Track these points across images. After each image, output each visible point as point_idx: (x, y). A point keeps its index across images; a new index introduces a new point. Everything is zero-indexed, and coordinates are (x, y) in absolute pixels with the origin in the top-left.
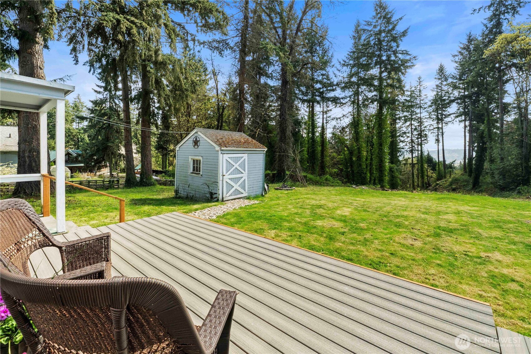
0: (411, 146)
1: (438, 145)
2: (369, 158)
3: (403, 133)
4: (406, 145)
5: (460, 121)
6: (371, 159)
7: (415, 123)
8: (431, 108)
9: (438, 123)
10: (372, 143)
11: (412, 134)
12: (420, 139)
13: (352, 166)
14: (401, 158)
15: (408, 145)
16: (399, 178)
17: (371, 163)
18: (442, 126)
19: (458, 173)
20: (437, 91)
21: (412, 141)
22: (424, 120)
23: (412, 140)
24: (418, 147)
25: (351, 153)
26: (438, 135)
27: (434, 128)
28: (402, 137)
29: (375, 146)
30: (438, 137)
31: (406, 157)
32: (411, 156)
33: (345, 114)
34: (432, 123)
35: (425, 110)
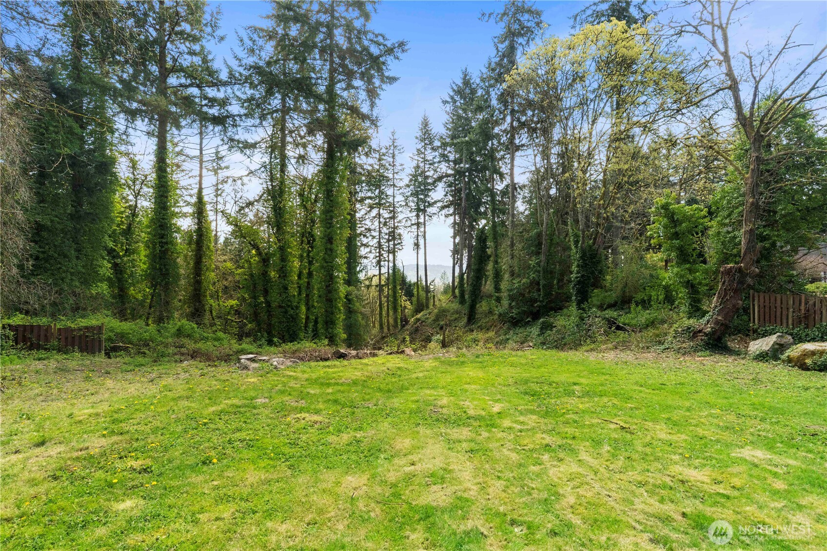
0: (378, 254)
1: (418, 253)
2: (305, 272)
3: (366, 229)
4: (370, 252)
5: (447, 216)
6: (310, 274)
7: (386, 214)
8: (408, 189)
9: (418, 216)
10: (312, 236)
11: (380, 232)
12: (391, 243)
13: (266, 292)
14: (362, 276)
15: (373, 251)
16: (361, 313)
17: (308, 283)
18: (425, 221)
19: (443, 301)
20: (418, 161)
21: (380, 246)
22: (399, 210)
23: (379, 242)
24: (388, 256)
25: (265, 260)
26: (418, 235)
27: (412, 225)
28: (365, 236)
29: (318, 243)
30: (417, 240)
31: (370, 274)
32: (377, 273)
33: (253, 170)
34: (410, 215)
35: (401, 191)
